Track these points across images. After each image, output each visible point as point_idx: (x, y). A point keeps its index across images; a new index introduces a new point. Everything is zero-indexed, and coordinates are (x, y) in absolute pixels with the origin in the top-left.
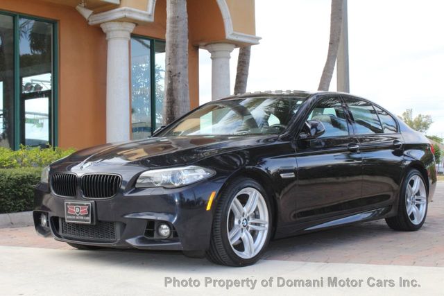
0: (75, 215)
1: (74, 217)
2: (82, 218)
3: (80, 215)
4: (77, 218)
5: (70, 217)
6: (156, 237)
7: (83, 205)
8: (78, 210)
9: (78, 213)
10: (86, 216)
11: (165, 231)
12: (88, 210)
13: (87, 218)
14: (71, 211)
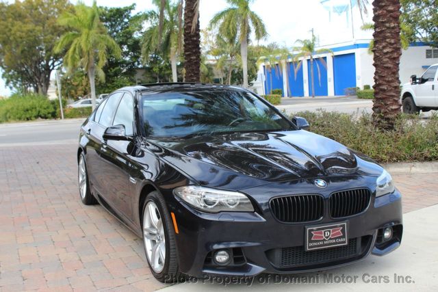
0: (324, 240)
1: (321, 243)
2: (334, 241)
3: (331, 239)
4: (325, 242)
5: (316, 244)
6: (383, 241)
7: (336, 227)
8: (327, 234)
9: (327, 237)
10: (340, 238)
11: (387, 234)
12: (343, 231)
13: (342, 240)
14: (316, 237)
